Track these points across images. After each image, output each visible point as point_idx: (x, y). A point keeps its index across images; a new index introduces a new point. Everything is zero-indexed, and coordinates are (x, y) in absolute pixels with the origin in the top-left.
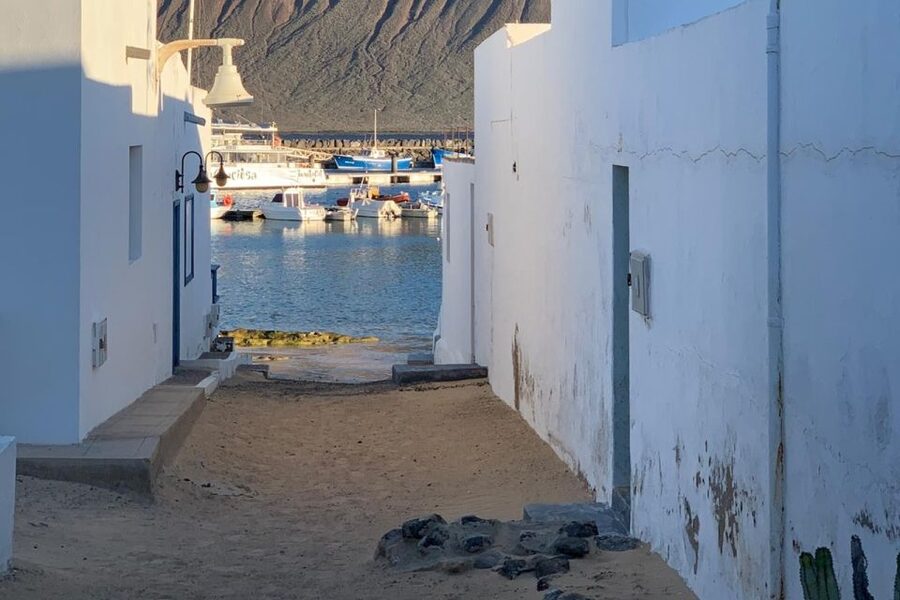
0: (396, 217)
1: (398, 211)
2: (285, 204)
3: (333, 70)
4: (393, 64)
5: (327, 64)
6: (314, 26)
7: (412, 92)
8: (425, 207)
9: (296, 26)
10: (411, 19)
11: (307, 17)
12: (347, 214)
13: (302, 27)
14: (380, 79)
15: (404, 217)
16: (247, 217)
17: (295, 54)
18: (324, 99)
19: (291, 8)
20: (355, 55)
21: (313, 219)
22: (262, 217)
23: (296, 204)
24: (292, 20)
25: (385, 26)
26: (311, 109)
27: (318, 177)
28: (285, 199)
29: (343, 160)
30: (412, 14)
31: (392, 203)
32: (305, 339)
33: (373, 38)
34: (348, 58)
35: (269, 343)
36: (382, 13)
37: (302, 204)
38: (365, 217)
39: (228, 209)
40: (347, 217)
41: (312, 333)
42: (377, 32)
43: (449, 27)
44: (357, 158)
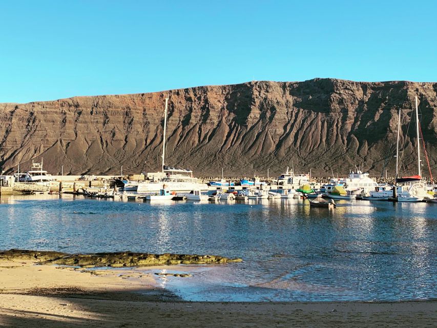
0: (233, 199)
1: (234, 197)
2: (194, 194)
3: (209, 160)
4: (226, 158)
5: (207, 158)
6: (204, 147)
7: (232, 166)
8: (243, 196)
9: (198, 147)
10: (231, 146)
11: (201, 145)
12: (216, 198)
13: (200, 148)
14: (222, 162)
15: (236, 199)
16: (181, 199)
17: (198, 155)
18: (207, 168)
19: (197, 142)
20: (215, 155)
21: (204, 200)
22: (186, 199)
23: (198, 194)
24: (197, 146)
25: (224, 147)
26: (203, 171)
27: (206, 187)
28: (194, 192)
29: (212, 183)
30: (231, 144)
31: (232, 194)
32: (202, 260)
33: (220, 151)
34: (213, 156)
35: (181, 263)
36: (223, 143)
37: (200, 194)
38: (223, 199)
39: (174, 196)
40: (216, 199)
41: (206, 256)
42: (221, 150)
43: (242, 147)
44: (216, 182)
